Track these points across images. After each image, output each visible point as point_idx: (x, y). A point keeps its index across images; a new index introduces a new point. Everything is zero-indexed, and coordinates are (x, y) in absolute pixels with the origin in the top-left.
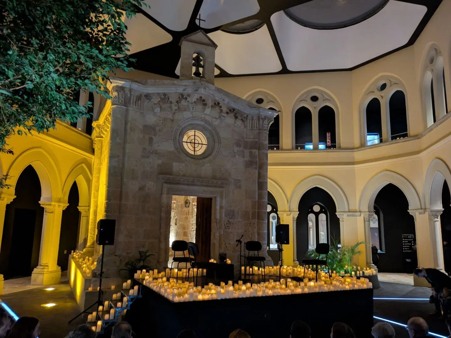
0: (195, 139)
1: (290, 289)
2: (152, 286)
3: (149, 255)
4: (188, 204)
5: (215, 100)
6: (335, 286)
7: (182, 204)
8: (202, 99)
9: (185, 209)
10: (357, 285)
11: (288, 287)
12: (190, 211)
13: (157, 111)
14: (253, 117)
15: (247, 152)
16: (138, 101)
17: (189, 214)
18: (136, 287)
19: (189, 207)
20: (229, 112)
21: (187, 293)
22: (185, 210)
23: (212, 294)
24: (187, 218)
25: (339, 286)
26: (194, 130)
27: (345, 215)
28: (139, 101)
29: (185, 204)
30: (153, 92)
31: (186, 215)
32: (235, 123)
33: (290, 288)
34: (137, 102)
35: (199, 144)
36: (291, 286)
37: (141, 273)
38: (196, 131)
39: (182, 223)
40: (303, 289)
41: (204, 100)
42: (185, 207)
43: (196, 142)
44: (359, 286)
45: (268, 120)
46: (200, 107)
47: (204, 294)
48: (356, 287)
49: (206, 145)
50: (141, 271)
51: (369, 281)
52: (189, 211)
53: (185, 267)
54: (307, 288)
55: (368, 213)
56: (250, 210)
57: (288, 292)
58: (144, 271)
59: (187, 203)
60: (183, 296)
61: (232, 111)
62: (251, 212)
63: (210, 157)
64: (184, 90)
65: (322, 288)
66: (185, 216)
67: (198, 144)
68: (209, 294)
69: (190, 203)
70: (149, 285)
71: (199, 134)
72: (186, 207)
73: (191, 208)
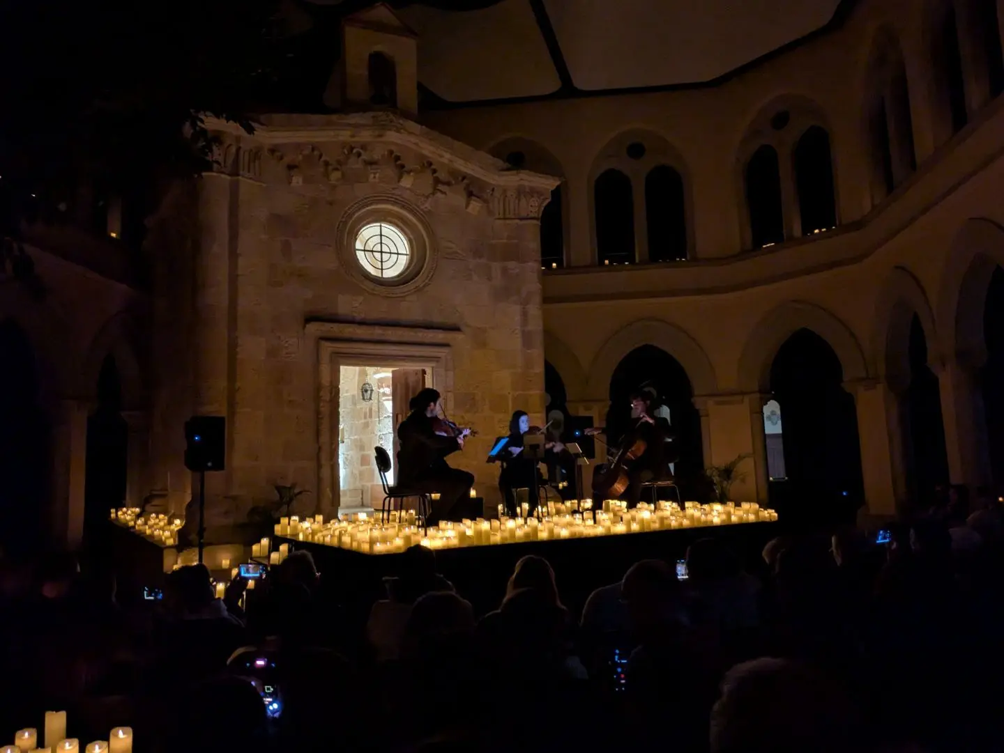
0: (381, 243)
1: (603, 526)
2: (321, 539)
3: (300, 493)
4: (369, 392)
5: (423, 156)
6: (692, 518)
7: (353, 396)
8: (393, 156)
9: (364, 405)
10: (735, 515)
11: (599, 524)
12: (373, 408)
13: (298, 183)
14: (505, 191)
15: (496, 267)
16: (254, 162)
17: (371, 416)
18: (284, 548)
19: (370, 399)
20: (453, 182)
21: (398, 536)
22: (361, 408)
23: (448, 538)
24: (366, 425)
25: (699, 519)
26: (379, 224)
27: (711, 402)
28: (257, 162)
29: (362, 392)
30: (285, 141)
31: (365, 418)
32: (467, 205)
33: (602, 523)
34: (252, 165)
35: (391, 253)
36: (604, 520)
37: (289, 524)
38: (382, 225)
39: (356, 437)
40: (628, 524)
41: (398, 158)
42: (362, 401)
43: (385, 249)
44: (741, 518)
45: (539, 198)
46: (390, 171)
47: (433, 538)
48: (734, 519)
49: (407, 255)
50: (289, 519)
51: (760, 507)
52: (371, 410)
53: (382, 508)
54: (638, 523)
55: (758, 395)
56: (509, 393)
57: (599, 531)
58: (295, 518)
59: (366, 391)
60: (391, 542)
61: (460, 178)
62: (510, 396)
63: (419, 281)
64: (353, 136)
65: (666, 522)
66: (363, 421)
67: (389, 255)
68: (442, 538)
69: (372, 390)
70: (313, 537)
71: (389, 230)
72: (364, 399)
73: (376, 401)
